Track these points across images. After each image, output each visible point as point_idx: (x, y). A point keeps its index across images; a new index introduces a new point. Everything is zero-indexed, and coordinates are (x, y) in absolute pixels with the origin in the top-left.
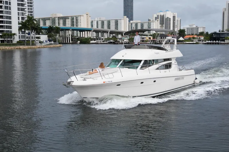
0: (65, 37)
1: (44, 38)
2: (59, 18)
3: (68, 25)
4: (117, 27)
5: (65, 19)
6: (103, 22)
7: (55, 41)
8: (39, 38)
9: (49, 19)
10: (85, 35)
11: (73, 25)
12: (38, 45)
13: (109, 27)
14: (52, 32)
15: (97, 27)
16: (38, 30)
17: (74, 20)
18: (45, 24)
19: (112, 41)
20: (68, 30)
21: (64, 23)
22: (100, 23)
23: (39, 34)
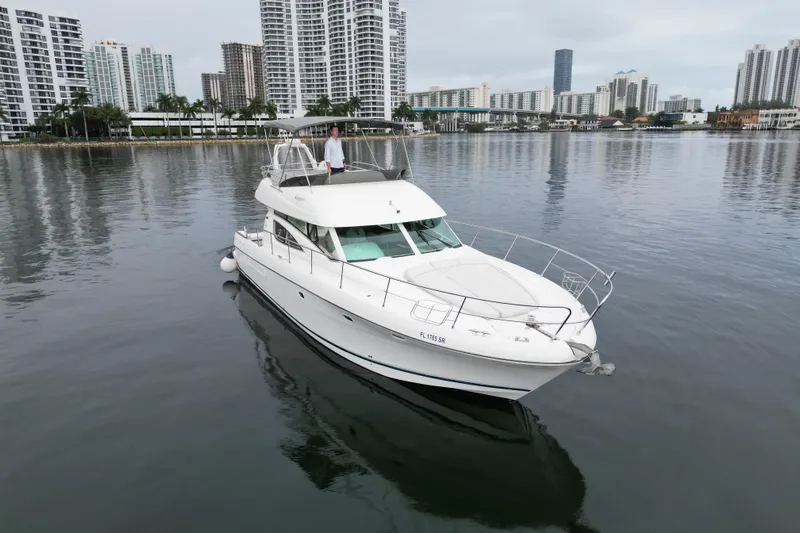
0: (449, 123)
1: (418, 125)
2: (442, 93)
3: (456, 104)
4: (533, 106)
5: (450, 93)
6: (511, 97)
7: (432, 129)
8: (412, 126)
9: (426, 94)
10: (478, 119)
11: (462, 103)
12: (412, 135)
13: (520, 105)
14: (428, 116)
15: (502, 106)
16: (411, 116)
17: (465, 95)
18: (421, 104)
19: (516, 127)
20: (453, 111)
21: (450, 102)
22: (506, 99)
23: (412, 121)
